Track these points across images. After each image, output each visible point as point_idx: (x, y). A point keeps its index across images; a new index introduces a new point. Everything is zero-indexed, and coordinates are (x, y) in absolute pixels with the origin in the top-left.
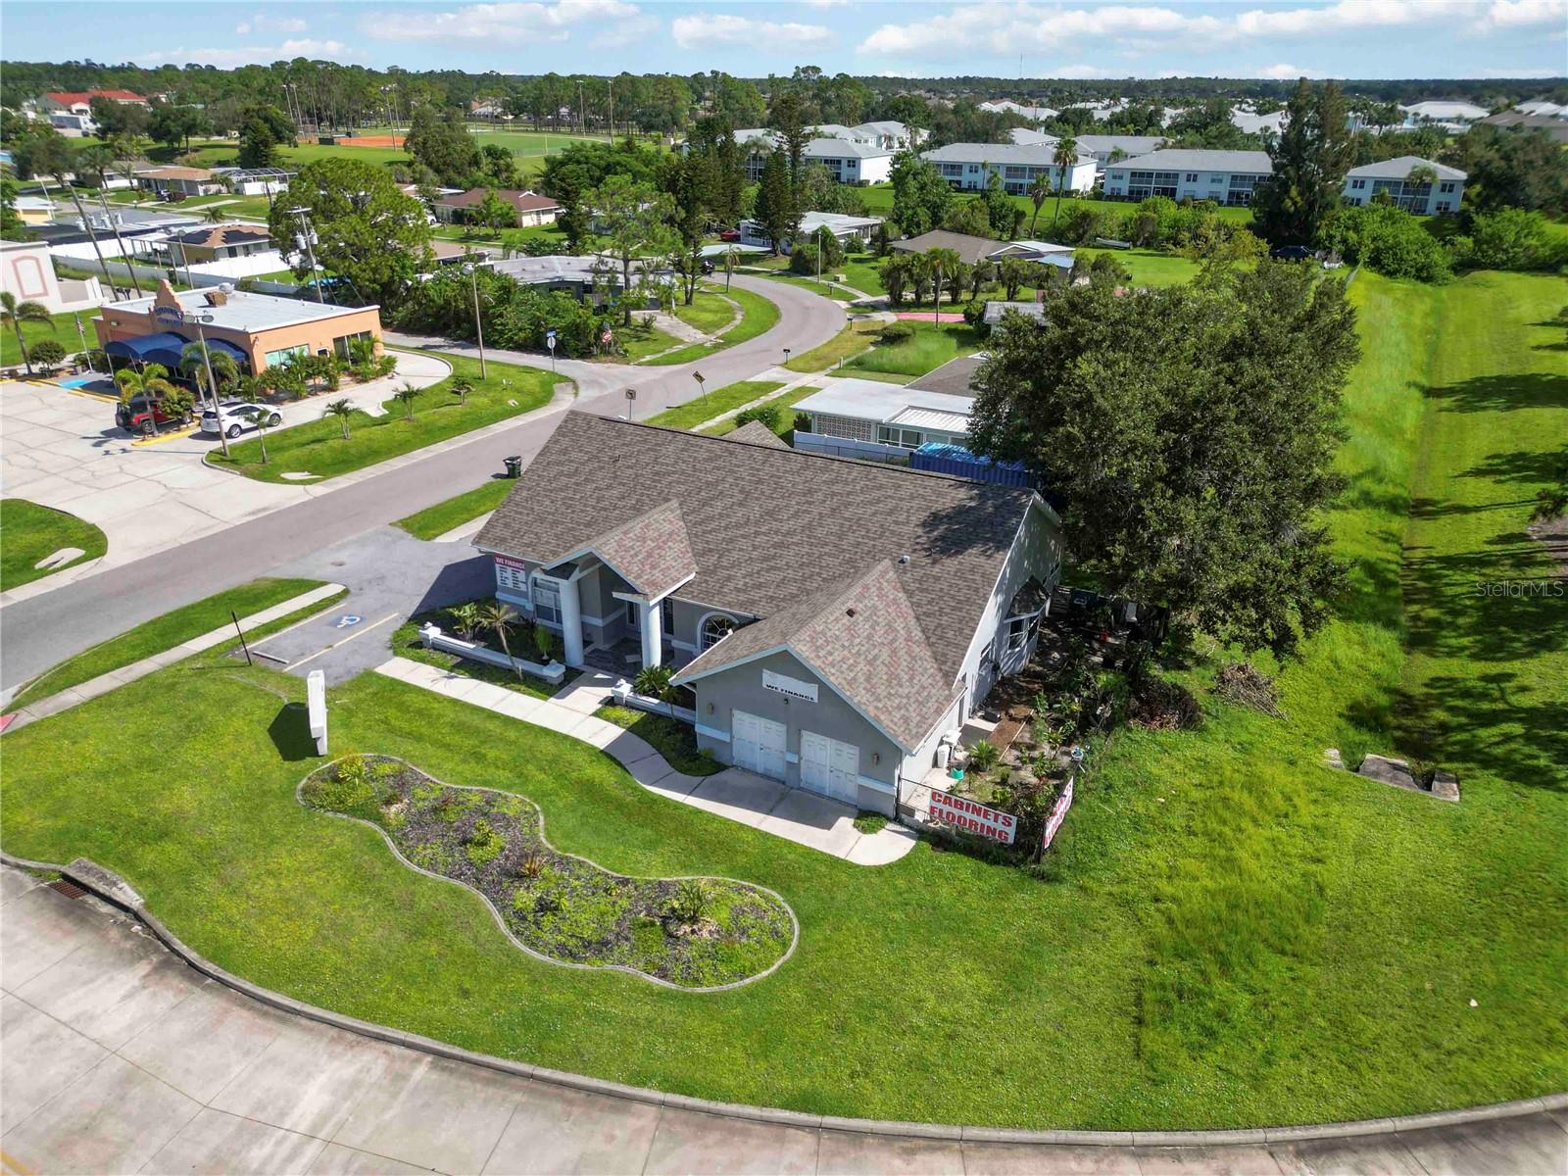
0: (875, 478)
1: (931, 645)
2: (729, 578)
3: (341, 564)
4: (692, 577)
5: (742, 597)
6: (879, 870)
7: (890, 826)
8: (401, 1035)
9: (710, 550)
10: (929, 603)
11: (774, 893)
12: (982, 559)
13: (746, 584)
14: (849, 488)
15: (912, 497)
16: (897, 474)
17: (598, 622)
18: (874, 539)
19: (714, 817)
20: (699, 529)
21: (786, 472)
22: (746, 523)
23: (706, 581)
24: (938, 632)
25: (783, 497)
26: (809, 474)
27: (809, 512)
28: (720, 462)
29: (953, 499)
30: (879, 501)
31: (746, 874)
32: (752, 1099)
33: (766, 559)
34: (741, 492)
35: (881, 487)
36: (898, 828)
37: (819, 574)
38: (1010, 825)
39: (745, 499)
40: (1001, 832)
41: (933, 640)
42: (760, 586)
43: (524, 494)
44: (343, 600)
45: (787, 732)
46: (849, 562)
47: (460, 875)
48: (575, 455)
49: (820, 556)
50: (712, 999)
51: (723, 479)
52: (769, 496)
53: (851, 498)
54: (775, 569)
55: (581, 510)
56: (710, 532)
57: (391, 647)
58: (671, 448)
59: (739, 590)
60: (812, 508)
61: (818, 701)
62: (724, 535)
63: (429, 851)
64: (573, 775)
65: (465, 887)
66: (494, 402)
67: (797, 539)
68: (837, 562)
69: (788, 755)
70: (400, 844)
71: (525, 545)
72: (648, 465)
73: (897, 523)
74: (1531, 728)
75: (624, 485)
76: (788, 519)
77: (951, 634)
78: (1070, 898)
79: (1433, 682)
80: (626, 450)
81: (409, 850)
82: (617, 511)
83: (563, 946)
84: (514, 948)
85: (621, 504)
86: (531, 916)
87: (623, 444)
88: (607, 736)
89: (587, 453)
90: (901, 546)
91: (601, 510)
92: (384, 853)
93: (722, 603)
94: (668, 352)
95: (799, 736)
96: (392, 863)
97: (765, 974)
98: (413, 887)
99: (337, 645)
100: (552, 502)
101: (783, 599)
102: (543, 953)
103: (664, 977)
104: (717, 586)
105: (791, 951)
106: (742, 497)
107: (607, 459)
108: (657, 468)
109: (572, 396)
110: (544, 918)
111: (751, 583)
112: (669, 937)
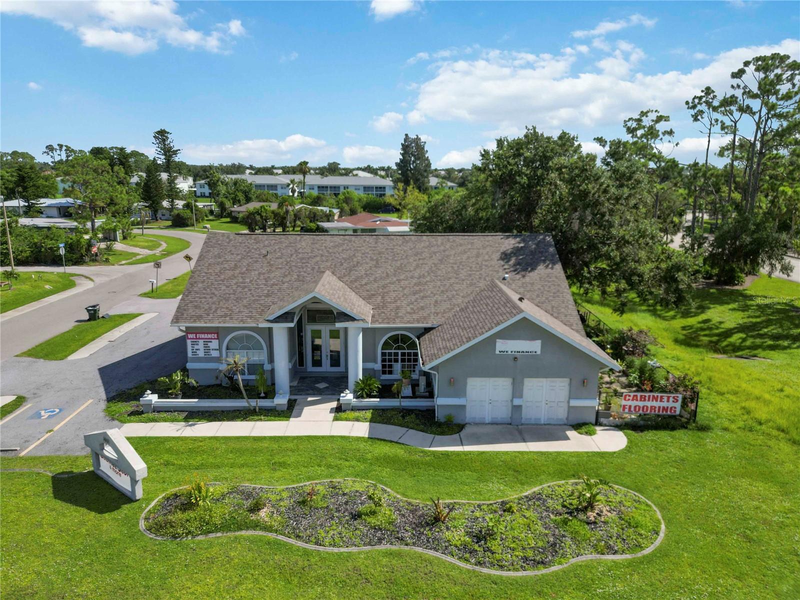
1: (556, 318)
2: (398, 308)
5: (415, 316)
9: (373, 295)
10: (538, 296)
12: (549, 270)
13: (412, 309)
14: (442, 248)
15: (484, 248)
16: (466, 237)
22: (388, 275)
23: (383, 312)
24: (555, 310)
27: (426, 264)
28: (344, 247)
29: (509, 244)
30: (465, 252)
33: (414, 294)
34: (372, 259)
35: (461, 245)
36: (603, 428)
38: (677, 401)
40: (671, 408)
41: (555, 315)
42: (422, 308)
43: (200, 285)
44: (24, 404)
45: (513, 384)
46: (471, 284)
47: (380, 540)
48: (228, 257)
49: (451, 285)
50: (662, 553)
51: (354, 255)
52: (393, 260)
53: (447, 253)
54: (426, 297)
55: (256, 288)
56: (366, 284)
57: (113, 419)
58: (303, 244)
59: (410, 313)
60: (425, 261)
61: (539, 352)
62: (376, 285)
63: (332, 532)
64: (369, 456)
65: (394, 548)
66: (34, 287)
67: (428, 279)
68: (464, 286)
69: (512, 401)
70: (298, 537)
71: (222, 316)
72: (292, 255)
73: (486, 261)
74: (747, 334)
75: (281, 268)
76: (415, 270)
77: (563, 310)
78: (728, 436)
79: (684, 328)
80: (268, 249)
81: (313, 539)
82: (286, 284)
83: (525, 559)
84: (489, 576)
85: (287, 279)
86: (476, 547)
87: (264, 246)
88: (361, 429)
89: (238, 255)
90: (498, 272)
91: (273, 285)
92: (289, 548)
93: (404, 323)
94: (134, 259)
95: (522, 383)
96: (306, 553)
97: (663, 527)
98: (349, 564)
99: (56, 429)
100: (227, 287)
101: (445, 312)
102: (516, 570)
103: (615, 553)
104: (393, 314)
105: (654, 508)
106: (374, 263)
107: (257, 256)
108: (300, 256)
109: (90, 282)
110: (489, 544)
111: (415, 308)
112: (588, 523)
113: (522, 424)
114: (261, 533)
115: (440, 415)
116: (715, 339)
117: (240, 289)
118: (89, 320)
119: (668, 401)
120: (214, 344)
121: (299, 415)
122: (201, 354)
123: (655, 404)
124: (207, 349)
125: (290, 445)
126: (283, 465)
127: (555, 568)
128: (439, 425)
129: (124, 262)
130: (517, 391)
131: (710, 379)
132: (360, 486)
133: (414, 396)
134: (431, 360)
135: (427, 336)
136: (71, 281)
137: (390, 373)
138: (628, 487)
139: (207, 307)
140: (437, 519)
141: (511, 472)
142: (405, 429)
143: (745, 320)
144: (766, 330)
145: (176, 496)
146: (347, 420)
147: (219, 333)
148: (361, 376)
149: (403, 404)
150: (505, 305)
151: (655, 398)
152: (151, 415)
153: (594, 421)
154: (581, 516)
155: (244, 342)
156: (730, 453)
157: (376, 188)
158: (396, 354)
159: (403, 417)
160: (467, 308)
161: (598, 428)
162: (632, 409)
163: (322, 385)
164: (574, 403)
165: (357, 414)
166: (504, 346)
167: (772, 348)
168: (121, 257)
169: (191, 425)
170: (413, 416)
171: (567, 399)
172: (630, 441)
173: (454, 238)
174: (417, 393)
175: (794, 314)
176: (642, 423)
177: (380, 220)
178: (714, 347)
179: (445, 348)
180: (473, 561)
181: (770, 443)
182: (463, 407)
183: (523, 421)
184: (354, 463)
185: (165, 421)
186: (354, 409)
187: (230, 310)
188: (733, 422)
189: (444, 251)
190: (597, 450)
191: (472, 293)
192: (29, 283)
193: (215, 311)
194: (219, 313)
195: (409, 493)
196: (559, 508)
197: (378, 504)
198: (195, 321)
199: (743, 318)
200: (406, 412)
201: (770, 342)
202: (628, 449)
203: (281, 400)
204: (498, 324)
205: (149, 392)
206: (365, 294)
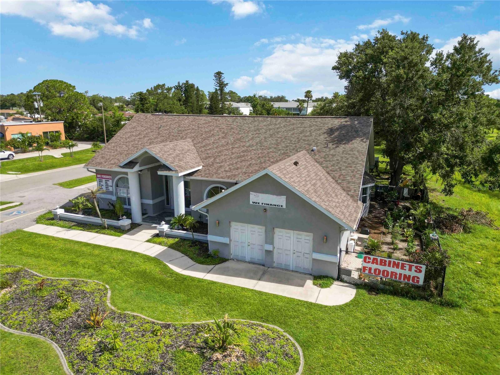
0: (290, 121)
2: (221, 167)
3: (23, 197)
4: (200, 168)
5: (228, 174)
6: (342, 308)
7: (336, 283)
11: (276, 327)
13: (230, 168)
17: (150, 202)
18: (295, 144)
19: (224, 285)
20: (203, 149)
23: (208, 169)
24: (342, 177)
25: (244, 133)
26: (256, 123)
27: (259, 137)
31: (252, 316)
36: (342, 284)
37: (268, 160)
38: (420, 271)
39: (226, 135)
40: (414, 277)
41: (339, 181)
45: (266, 231)
47: (40, 331)
48: (139, 128)
51: (213, 129)
52: (238, 133)
53: (279, 130)
54: (245, 161)
57: (36, 221)
58: (186, 121)
59: (226, 171)
61: (284, 207)
62: (216, 150)
63: (20, 316)
64: (133, 269)
65: (41, 339)
67: (254, 148)
69: (265, 246)
72: (175, 128)
76: (249, 141)
86: (91, 356)
87: (162, 122)
88: (155, 250)
89: (145, 127)
93: (218, 178)
95: (273, 233)
100: (126, 146)
104: (215, 171)
107: (155, 128)
108: (180, 129)
113: (273, 268)
115: (211, 248)
119: (410, 269)
120: (110, 183)
122: (104, 188)
123: (395, 270)
124: (107, 186)
125: (98, 252)
128: (209, 256)
130: (269, 238)
138: (299, 340)
139: (108, 158)
147: (112, 175)
151: (396, 265)
153: (336, 276)
155: (125, 183)
162: (373, 271)
164: (317, 256)
165: (165, 240)
166: (255, 198)
169: (68, 230)
171: (311, 251)
172: (354, 300)
180: (76, 367)
183: (275, 265)
184: (116, 271)
185: (57, 226)
186: (167, 236)
190: (313, 301)
194: (112, 162)
198: (96, 166)
202: (344, 307)
203: (124, 223)
206: (204, 156)
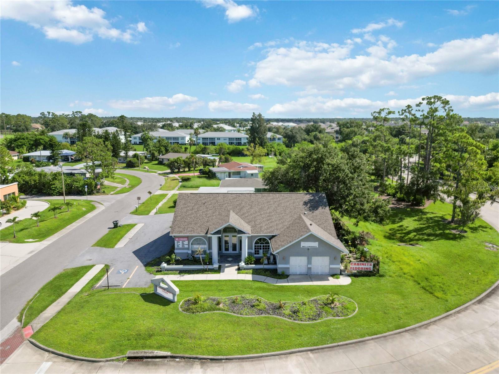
1: (326, 231)
2: (261, 227)
3: (91, 260)
4: (250, 228)
5: (268, 231)
8: (297, 350)
9: (251, 221)
10: (319, 221)
12: (323, 210)
13: (267, 227)
14: (279, 199)
15: (296, 199)
18: (294, 210)
19: (302, 286)
20: (243, 216)
21: (258, 198)
22: (256, 212)
23: (255, 229)
24: (325, 228)
25: (262, 204)
27: (272, 207)
28: (237, 199)
29: (307, 198)
30: (288, 201)
32: (389, 331)
33: (268, 220)
34: (249, 205)
35: (287, 198)
36: (343, 276)
40: (369, 268)
42: (271, 227)
43: (179, 217)
44: (110, 268)
45: (308, 259)
46: (291, 216)
47: (262, 314)
48: (189, 204)
49: (283, 216)
50: (354, 317)
51: (241, 203)
52: (258, 205)
53: (281, 202)
54: (273, 222)
55: (202, 219)
56: (247, 216)
57: (151, 274)
58: (220, 198)
59: (266, 229)
60: (272, 206)
61: (317, 247)
62: (251, 217)
63: (245, 311)
64: (254, 287)
65: (266, 316)
66: (78, 209)
67: (273, 214)
68: (288, 217)
69: (307, 266)
70: (234, 313)
71: (190, 231)
72: (215, 203)
73: (297, 205)
74: (417, 233)
75: (211, 209)
76: (267, 209)
77: (329, 228)
78: (390, 278)
79: (390, 230)
80: (205, 200)
81: (239, 313)
82: (214, 217)
83: (309, 318)
84: (298, 323)
85: (214, 214)
86: (294, 315)
87: (203, 199)
88: (249, 277)
89: (193, 203)
90: (302, 210)
91: (209, 217)
92: (232, 316)
93: (264, 233)
94: (116, 190)
95: (311, 259)
96: (238, 317)
97: (357, 309)
98: (253, 320)
99: (130, 277)
100: (190, 218)
101: (280, 229)
102: (306, 321)
103: (339, 317)
104: (259, 229)
105: (356, 304)
106: (250, 206)
107: (201, 204)
108: (219, 203)
109: (102, 205)
110: (298, 314)
111: (268, 227)
112: (331, 308)
113: (311, 275)
114: (221, 312)
115: (279, 271)
116: (403, 235)
117: (195, 219)
118: (114, 228)
119: (368, 265)
120: (186, 242)
121: (223, 272)
122: (181, 246)
123: (363, 266)
124: (183, 244)
125: (223, 283)
126: (222, 290)
127: (319, 321)
128: (279, 275)
129: (112, 193)
130: (309, 262)
131: (391, 255)
132: (252, 297)
133: (269, 264)
134: (276, 250)
135: (273, 239)
136: (93, 205)
137: (258, 254)
138: (348, 297)
139: (183, 227)
140: (280, 307)
141: (306, 292)
142: (266, 277)
143: (418, 226)
144: (425, 231)
145: (189, 300)
146: (243, 273)
147: (188, 238)
148: (247, 256)
149: (265, 267)
150: (304, 228)
151: (363, 264)
152: (165, 272)
153: (339, 274)
154: (329, 306)
155: (198, 241)
156: (389, 285)
157: (236, 139)
158: (261, 246)
159: (265, 272)
160: (289, 227)
161: (341, 276)
162: (354, 269)
163: (230, 259)
164: (332, 266)
165: (246, 271)
166: (304, 244)
167: (426, 240)
168: (109, 189)
169: (182, 276)
170: (269, 272)
171: (329, 265)
172: (352, 281)
173: (284, 195)
174: (270, 262)
175: (442, 223)
176: (358, 274)
177: (242, 167)
178: (402, 240)
179: (281, 245)
180: (292, 319)
181: (406, 281)
182: (289, 268)
183: (312, 274)
184: (248, 289)
185: (171, 274)
186: (245, 269)
187: (193, 228)
188: (394, 273)
189: (279, 201)
190: (339, 284)
191: (291, 220)
192: (75, 207)
193: (187, 229)
194: (189, 230)
195: (270, 299)
196: (322, 303)
197: (260, 302)
198: (179, 233)
199: (417, 225)
200: (266, 270)
201: (426, 237)
202: (351, 284)
203: (216, 266)
204: (301, 236)
205: (164, 263)
206: (247, 221)
